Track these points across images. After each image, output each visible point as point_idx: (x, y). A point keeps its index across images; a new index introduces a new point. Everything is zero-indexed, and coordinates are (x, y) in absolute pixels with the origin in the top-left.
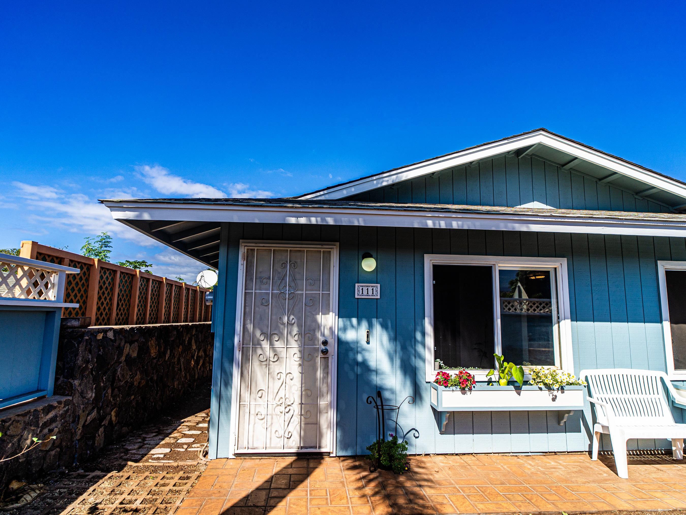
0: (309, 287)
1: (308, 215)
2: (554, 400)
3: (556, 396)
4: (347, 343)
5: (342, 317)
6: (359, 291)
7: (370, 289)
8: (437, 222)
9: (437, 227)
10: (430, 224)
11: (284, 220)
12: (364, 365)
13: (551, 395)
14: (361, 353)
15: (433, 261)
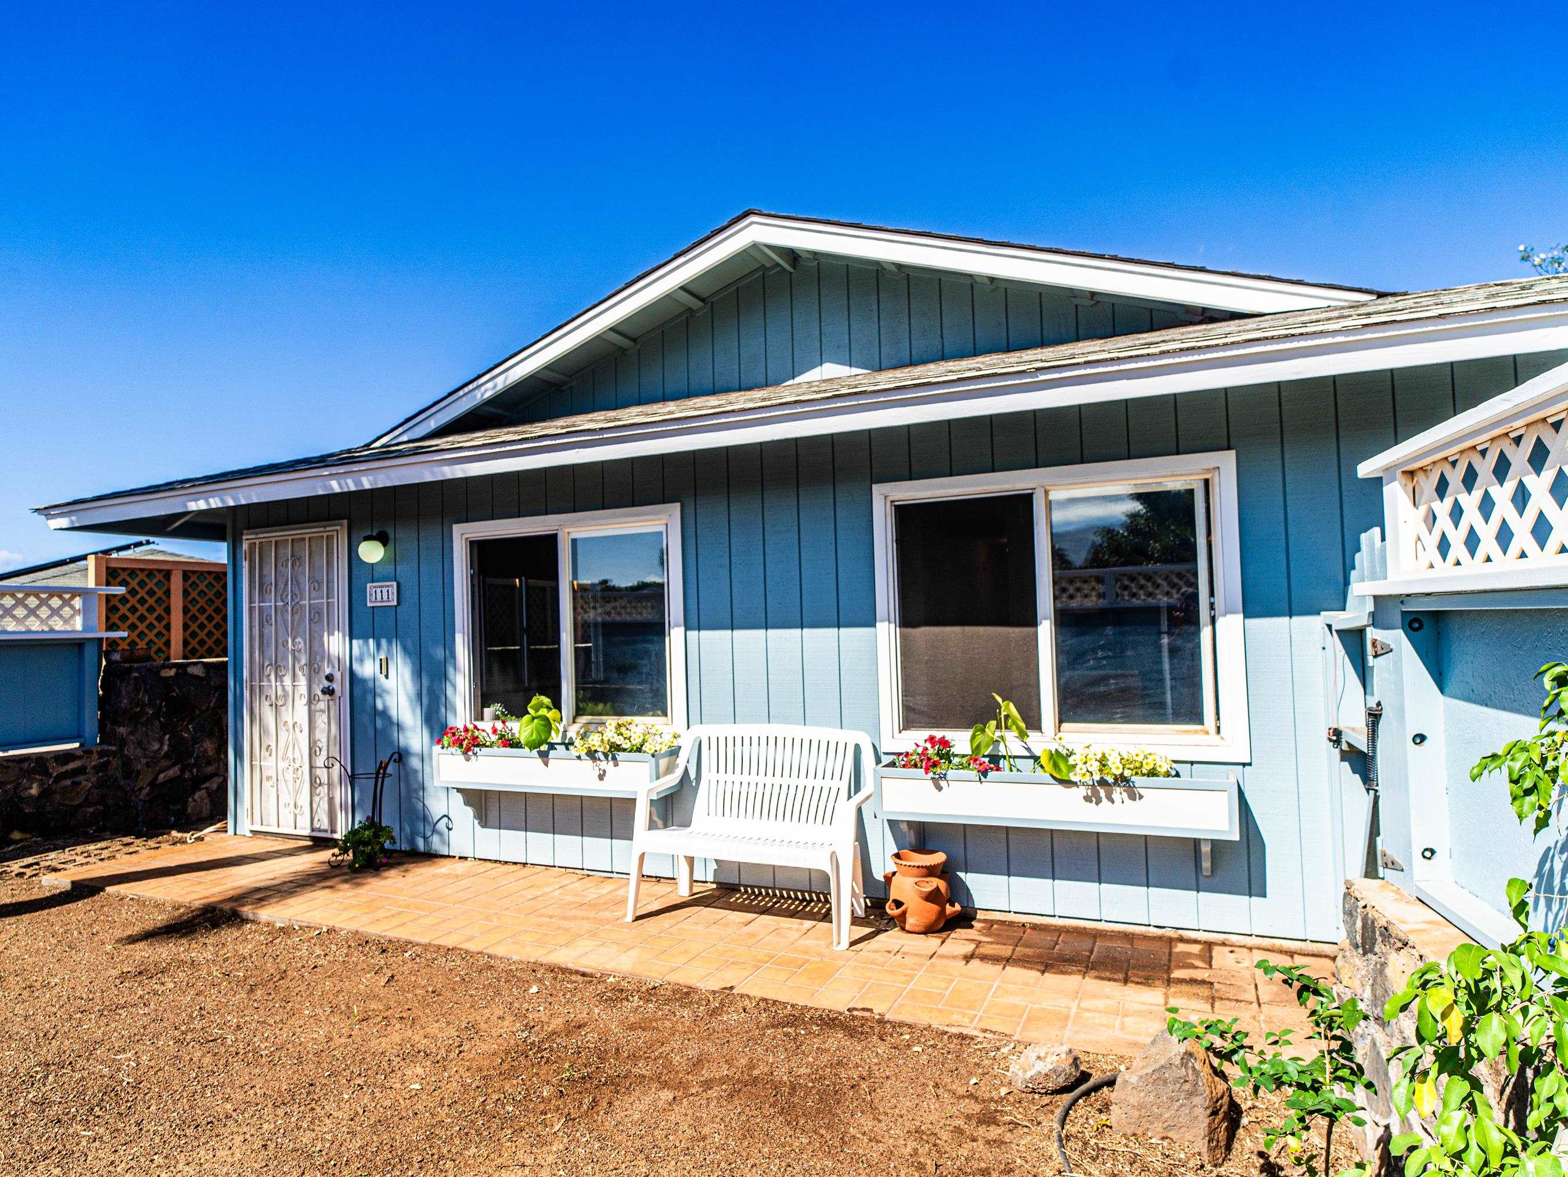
0: (314, 594)
1: (206, 495)
2: (601, 777)
3: (604, 771)
4: (363, 681)
5: (358, 638)
6: (371, 595)
7: (385, 590)
8: (342, 482)
9: (346, 490)
10: (335, 487)
11: (186, 507)
12: (385, 714)
13: (597, 769)
14: (381, 696)
15: (466, 536)
